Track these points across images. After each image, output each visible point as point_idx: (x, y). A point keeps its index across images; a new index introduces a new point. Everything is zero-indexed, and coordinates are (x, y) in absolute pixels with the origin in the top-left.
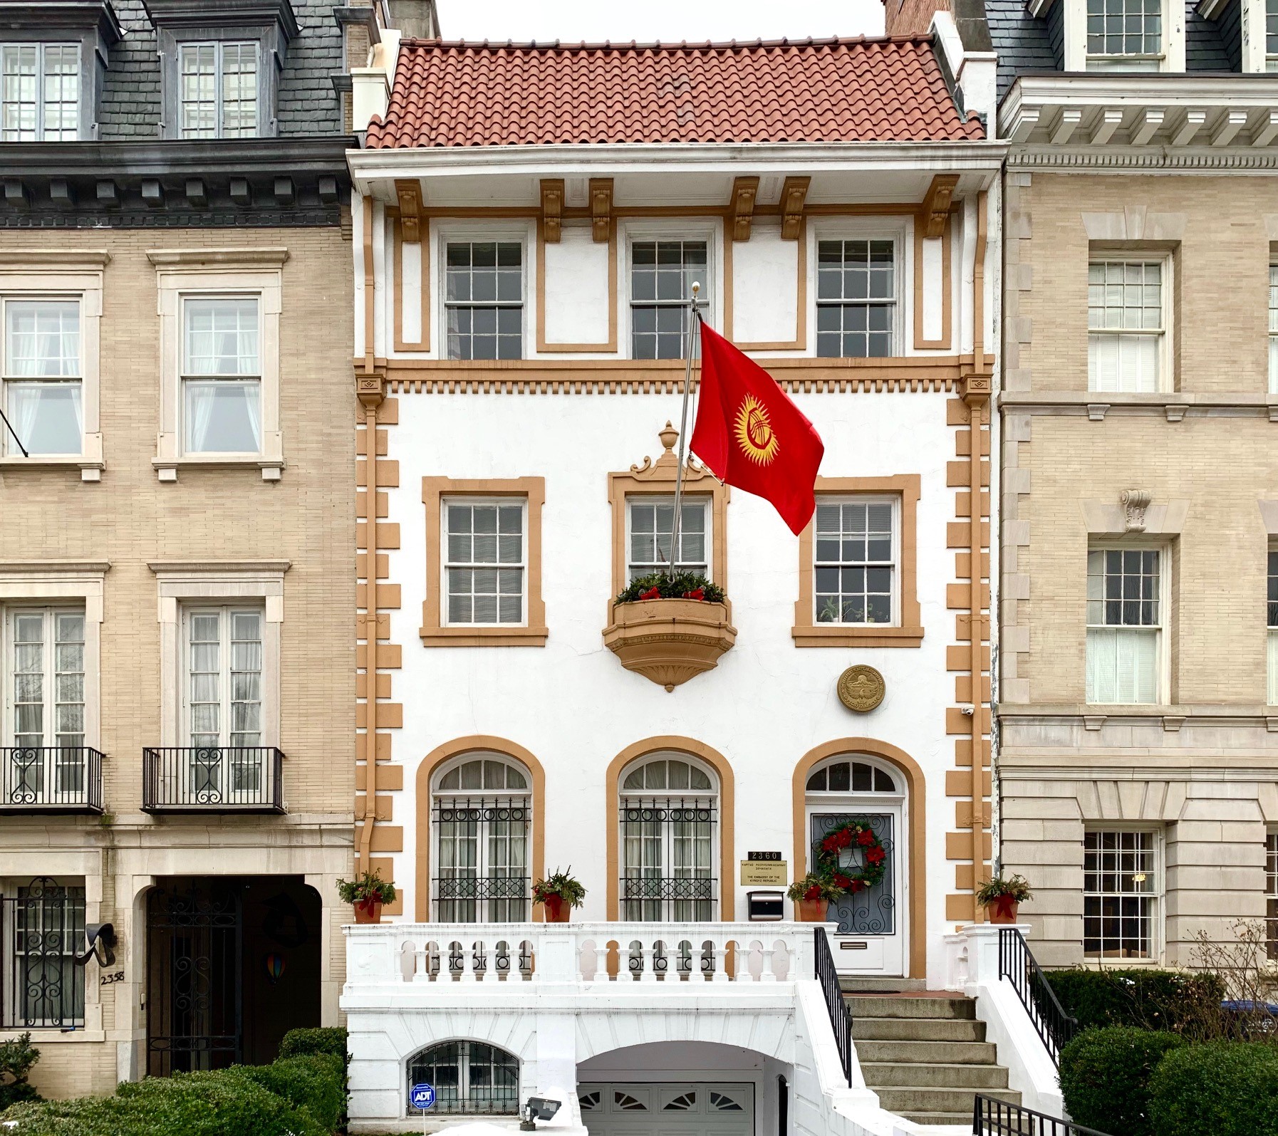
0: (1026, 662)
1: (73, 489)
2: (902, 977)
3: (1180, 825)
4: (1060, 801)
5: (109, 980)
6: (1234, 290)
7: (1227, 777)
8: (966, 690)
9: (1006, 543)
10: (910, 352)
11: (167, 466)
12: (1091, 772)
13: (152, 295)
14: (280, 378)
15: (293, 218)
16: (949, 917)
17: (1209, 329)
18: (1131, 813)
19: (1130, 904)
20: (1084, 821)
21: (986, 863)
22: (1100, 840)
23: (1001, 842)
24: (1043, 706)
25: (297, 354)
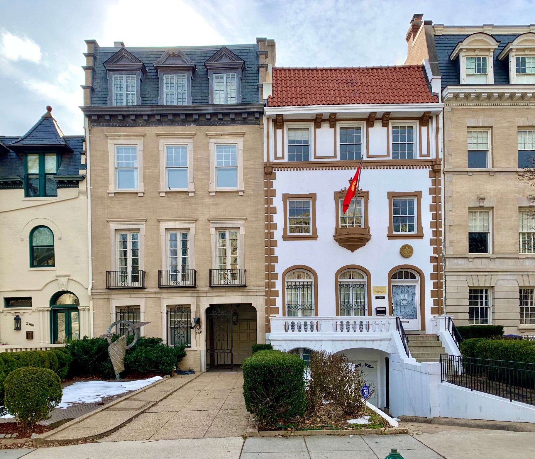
0: (452, 243)
1: (186, 198)
2: (419, 330)
3: (495, 287)
4: (462, 281)
5: (198, 333)
6: (508, 139)
7: (508, 274)
8: (435, 251)
9: (446, 210)
10: (419, 158)
11: (213, 192)
12: (470, 273)
13: (207, 144)
14: (243, 167)
15: (246, 123)
16: (432, 313)
17: (501, 150)
18: (482, 284)
19: (482, 309)
20: (469, 286)
21: (442, 298)
22: (473, 291)
23: (446, 292)
24: (456, 255)
25: (248, 160)
